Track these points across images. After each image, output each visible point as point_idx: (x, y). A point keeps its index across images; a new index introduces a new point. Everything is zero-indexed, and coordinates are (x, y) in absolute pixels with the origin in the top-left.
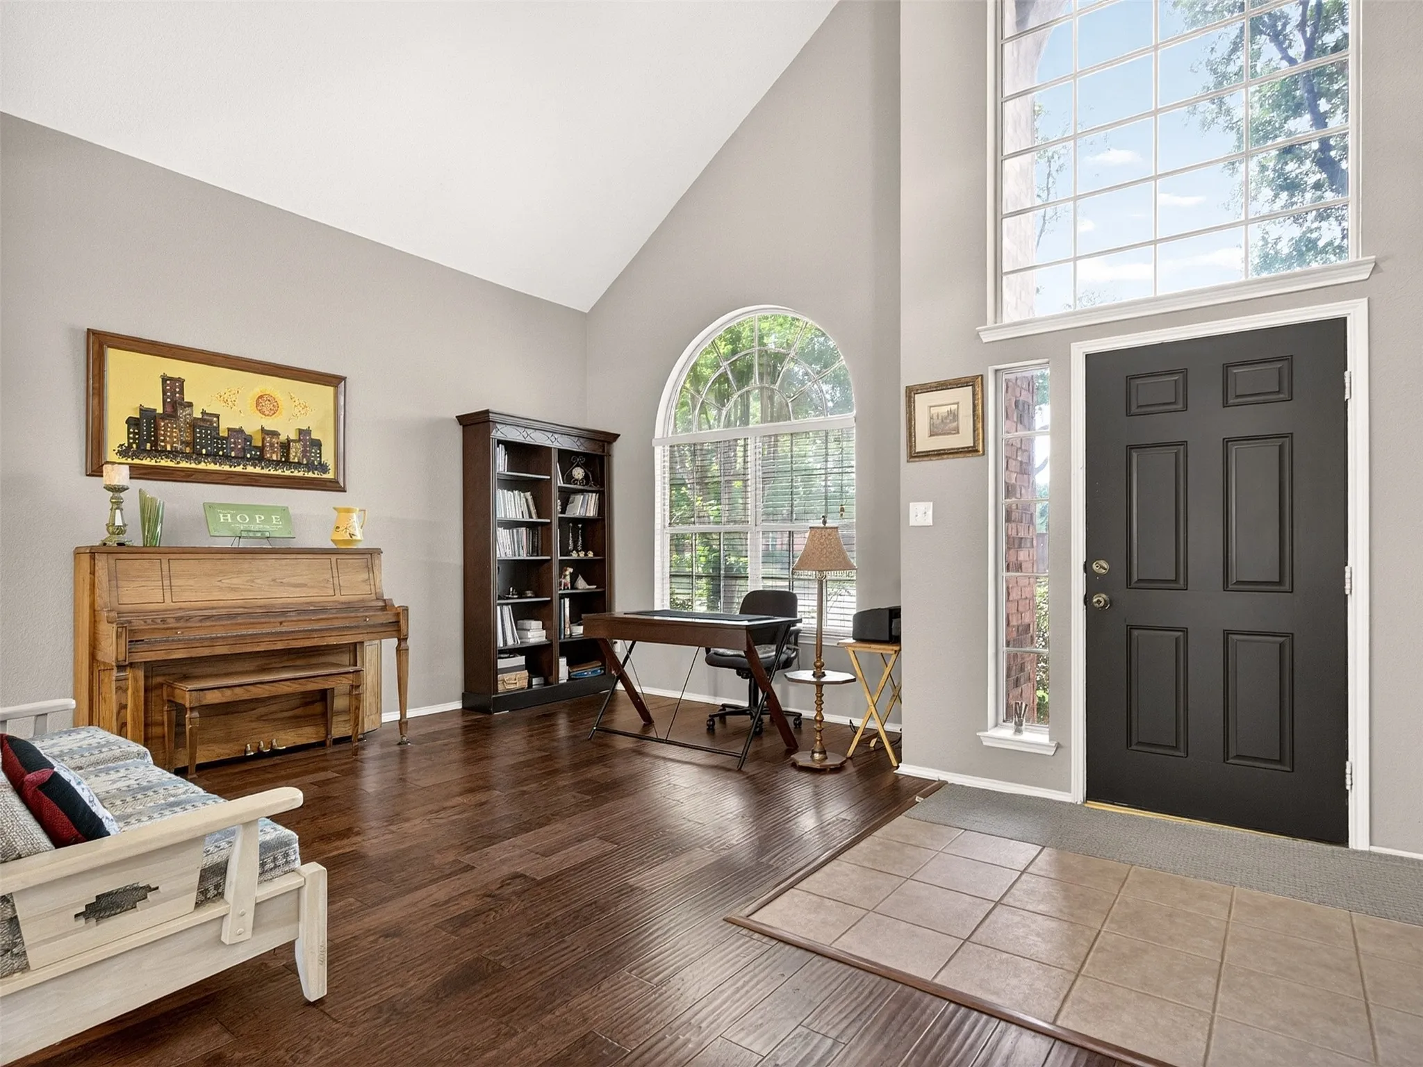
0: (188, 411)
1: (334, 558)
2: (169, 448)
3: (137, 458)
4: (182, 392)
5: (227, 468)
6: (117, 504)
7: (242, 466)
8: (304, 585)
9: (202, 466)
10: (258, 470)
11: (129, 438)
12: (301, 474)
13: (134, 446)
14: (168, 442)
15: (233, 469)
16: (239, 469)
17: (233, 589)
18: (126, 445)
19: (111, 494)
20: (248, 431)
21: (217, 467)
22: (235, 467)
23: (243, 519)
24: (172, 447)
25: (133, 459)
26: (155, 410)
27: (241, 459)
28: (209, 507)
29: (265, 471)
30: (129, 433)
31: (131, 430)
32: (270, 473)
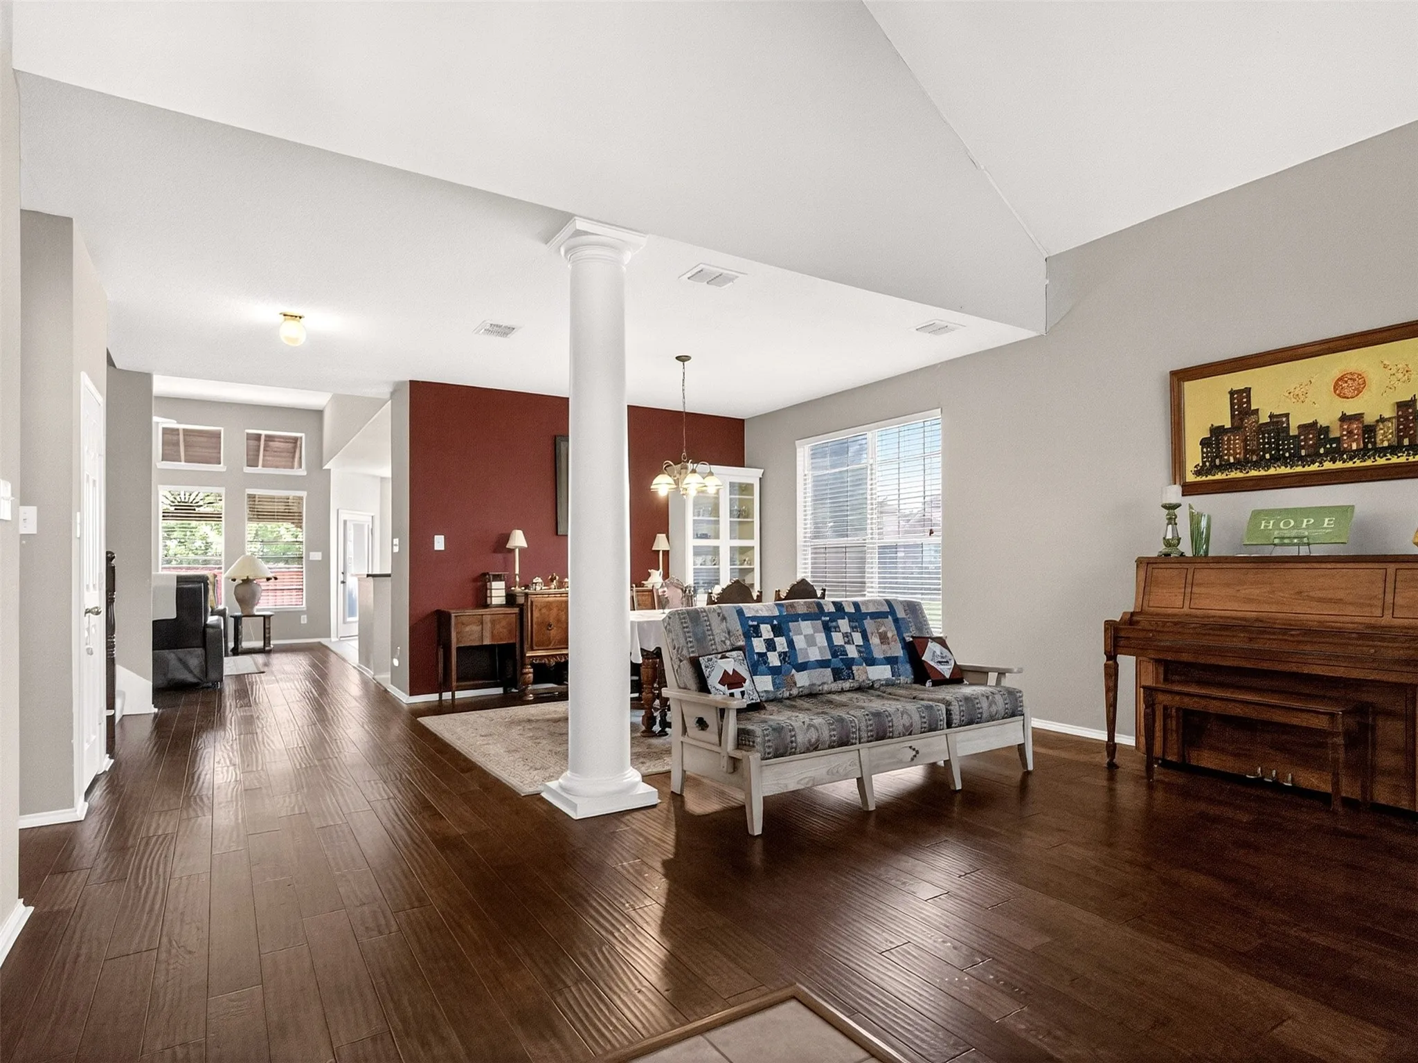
0: (1253, 418)
1: (1391, 568)
2: (1232, 460)
3: (1210, 474)
4: (1249, 402)
5: (1299, 469)
6: (1172, 520)
7: (1317, 464)
8: (1339, 601)
9: (1272, 471)
10: (1339, 465)
11: (1203, 458)
12: (1403, 460)
13: (1207, 464)
14: (1231, 455)
15: (1307, 469)
16: (1315, 467)
17: (1250, 600)
18: (1201, 465)
19: (1167, 511)
20: (1323, 422)
21: (1287, 470)
22: (1309, 466)
23: (1287, 524)
24: (1235, 458)
25: (1207, 476)
26: (1224, 426)
27: (1314, 457)
28: (1257, 514)
29: (1350, 464)
30: (1203, 452)
31: (1205, 450)
32: (1355, 465)
